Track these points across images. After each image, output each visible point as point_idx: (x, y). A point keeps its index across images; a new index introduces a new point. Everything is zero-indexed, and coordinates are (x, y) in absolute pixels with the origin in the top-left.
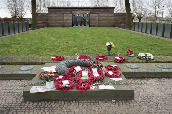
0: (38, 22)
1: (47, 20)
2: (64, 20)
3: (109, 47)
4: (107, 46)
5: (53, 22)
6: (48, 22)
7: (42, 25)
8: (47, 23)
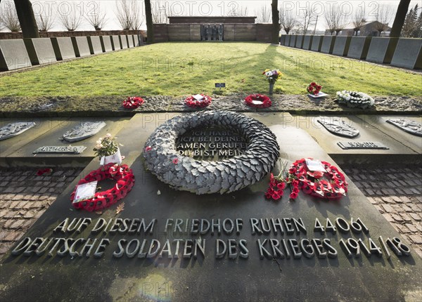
0: (155, 35)
1: (168, 32)
2: (189, 32)
3: (271, 78)
4: (267, 77)
5: (176, 35)
6: (170, 34)
7: (162, 38)
8: (168, 36)
